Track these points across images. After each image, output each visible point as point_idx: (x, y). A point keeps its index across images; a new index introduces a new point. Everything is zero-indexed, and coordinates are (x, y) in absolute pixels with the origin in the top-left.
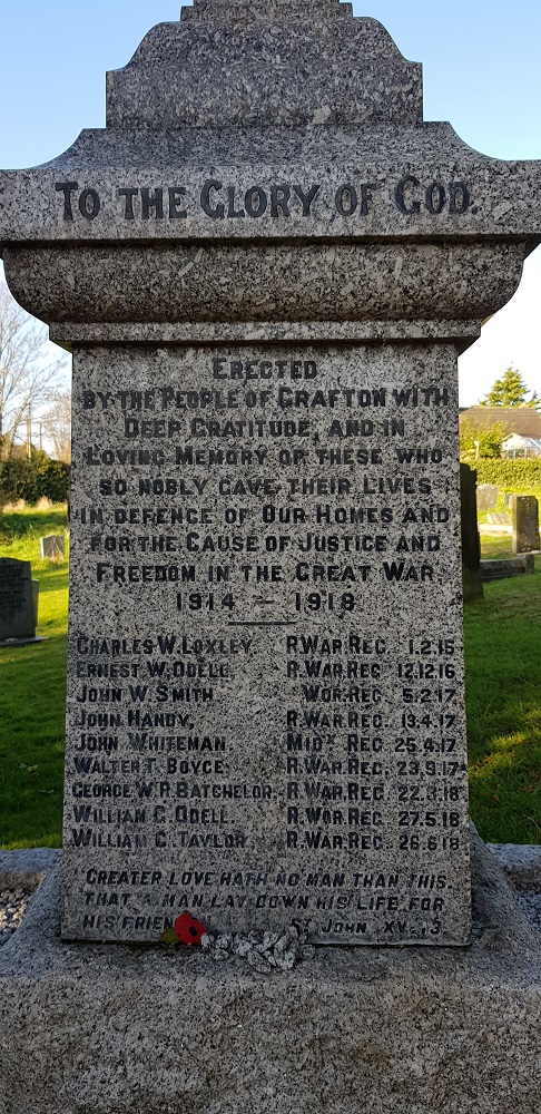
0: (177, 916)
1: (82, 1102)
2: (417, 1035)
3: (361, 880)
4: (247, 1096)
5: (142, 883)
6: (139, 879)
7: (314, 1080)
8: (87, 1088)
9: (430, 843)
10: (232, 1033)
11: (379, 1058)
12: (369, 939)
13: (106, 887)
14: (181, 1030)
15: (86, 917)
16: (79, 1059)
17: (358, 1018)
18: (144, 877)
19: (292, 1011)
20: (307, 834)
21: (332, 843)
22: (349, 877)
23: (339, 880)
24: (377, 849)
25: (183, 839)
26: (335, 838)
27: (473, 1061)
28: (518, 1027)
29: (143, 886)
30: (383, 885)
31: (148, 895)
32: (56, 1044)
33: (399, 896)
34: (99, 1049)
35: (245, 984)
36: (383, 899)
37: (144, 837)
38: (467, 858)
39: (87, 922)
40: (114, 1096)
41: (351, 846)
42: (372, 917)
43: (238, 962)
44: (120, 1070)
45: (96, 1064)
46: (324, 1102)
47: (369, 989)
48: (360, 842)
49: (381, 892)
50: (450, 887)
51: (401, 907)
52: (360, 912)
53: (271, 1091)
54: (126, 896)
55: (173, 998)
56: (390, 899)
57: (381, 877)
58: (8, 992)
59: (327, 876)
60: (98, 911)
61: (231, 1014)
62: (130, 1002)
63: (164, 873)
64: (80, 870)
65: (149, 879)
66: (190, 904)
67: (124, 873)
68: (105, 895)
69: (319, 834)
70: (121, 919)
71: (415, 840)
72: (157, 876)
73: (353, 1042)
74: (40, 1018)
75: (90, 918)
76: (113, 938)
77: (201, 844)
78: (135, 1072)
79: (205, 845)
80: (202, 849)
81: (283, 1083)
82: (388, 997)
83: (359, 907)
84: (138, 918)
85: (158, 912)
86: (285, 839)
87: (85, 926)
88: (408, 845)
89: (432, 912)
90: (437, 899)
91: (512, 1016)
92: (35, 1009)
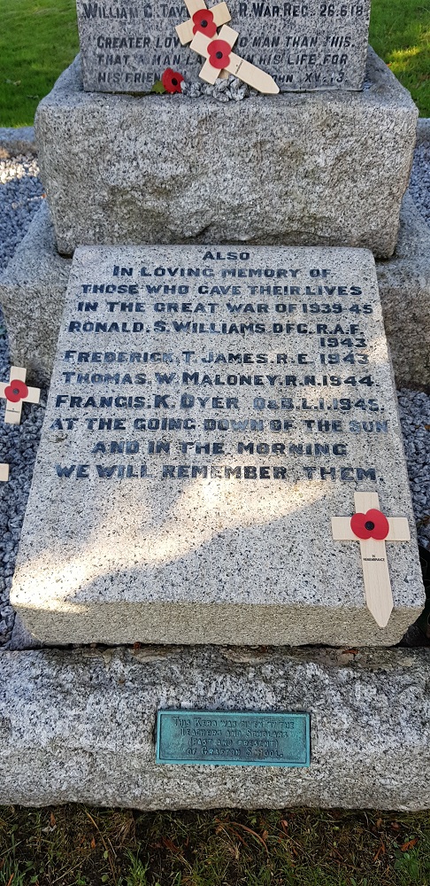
0: (162, 72)
1: (113, 184)
2: (323, 141)
3: (291, 41)
4: (215, 179)
5: (137, 46)
6: (134, 44)
7: (256, 169)
8: (115, 177)
9: (342, 11)
10: (204, 139)
11: (298, 155)
12: (295, 87)
13: (112, 50)
14: (172, 137)
15: (100, 74)
16: (108, 158)
17: (286, 129)
18: (138, 42)
19: (243, 126)
20: (254, 5)
21: (271, 12)
22: (283, 39)
23: (276, 42)
24: (304, 16)
25: (164, 10)
26: (274, 8)
27: (357, 157)
28: (388, 135)
29: (137, 49)
30: (307, 45)
31: (141, 56)
32: (92, 148)
33: (317, 53)
34: (119, 151)
35: (212, 108)
36: (306, 56)
37: (136, 9)
38: (368, 22)
39: (101, 78)
40: (132, 179)
41: (285, 14)
42: (297, 70)
43: (206, 98)
44: (135, 163)
45: (118, 162)
46: (262, 182)
47: (294, 111)
48: (292, 11)
49: (305, 51)
50: (353, 46)
51: (318, 62)
52: (289, 67)
53: (229, 176)
54: (126, 57)
55: (165, 117)
56: (311, 56)
57: (306, 38)
58: (56, 115)
59: (267, 39)
60: (107, 69)
61: (204, 127)
62: (137, 121)
63: (152, 39)
64: (92, 37)
65: (141, 44)
66: (171, 62)
67: (124, 39)
68: (112, 56)
69: (263, 4)
70: (124, 75)
71: (331, 8)
72: (147, 42)
73: (282, 144)
74: (79, 131)
75: (102, 75)
76: (120, 90)
77: (177, 14)
78: (145, 165)
79: (180, 15)
80: (178, 18)
81: (237, 170)
82: (306, 115)
83: (289, 63)
84: (136, 75)
85: (150, 69)
86: (238, 9)
87: (99, 80)
88: (326, 13)
89: (339, 66)
90: (343, 56)
91: (385, 128)
92: (76, 126)
